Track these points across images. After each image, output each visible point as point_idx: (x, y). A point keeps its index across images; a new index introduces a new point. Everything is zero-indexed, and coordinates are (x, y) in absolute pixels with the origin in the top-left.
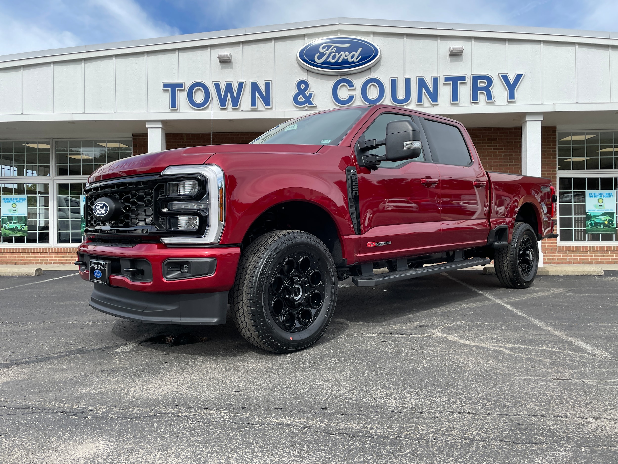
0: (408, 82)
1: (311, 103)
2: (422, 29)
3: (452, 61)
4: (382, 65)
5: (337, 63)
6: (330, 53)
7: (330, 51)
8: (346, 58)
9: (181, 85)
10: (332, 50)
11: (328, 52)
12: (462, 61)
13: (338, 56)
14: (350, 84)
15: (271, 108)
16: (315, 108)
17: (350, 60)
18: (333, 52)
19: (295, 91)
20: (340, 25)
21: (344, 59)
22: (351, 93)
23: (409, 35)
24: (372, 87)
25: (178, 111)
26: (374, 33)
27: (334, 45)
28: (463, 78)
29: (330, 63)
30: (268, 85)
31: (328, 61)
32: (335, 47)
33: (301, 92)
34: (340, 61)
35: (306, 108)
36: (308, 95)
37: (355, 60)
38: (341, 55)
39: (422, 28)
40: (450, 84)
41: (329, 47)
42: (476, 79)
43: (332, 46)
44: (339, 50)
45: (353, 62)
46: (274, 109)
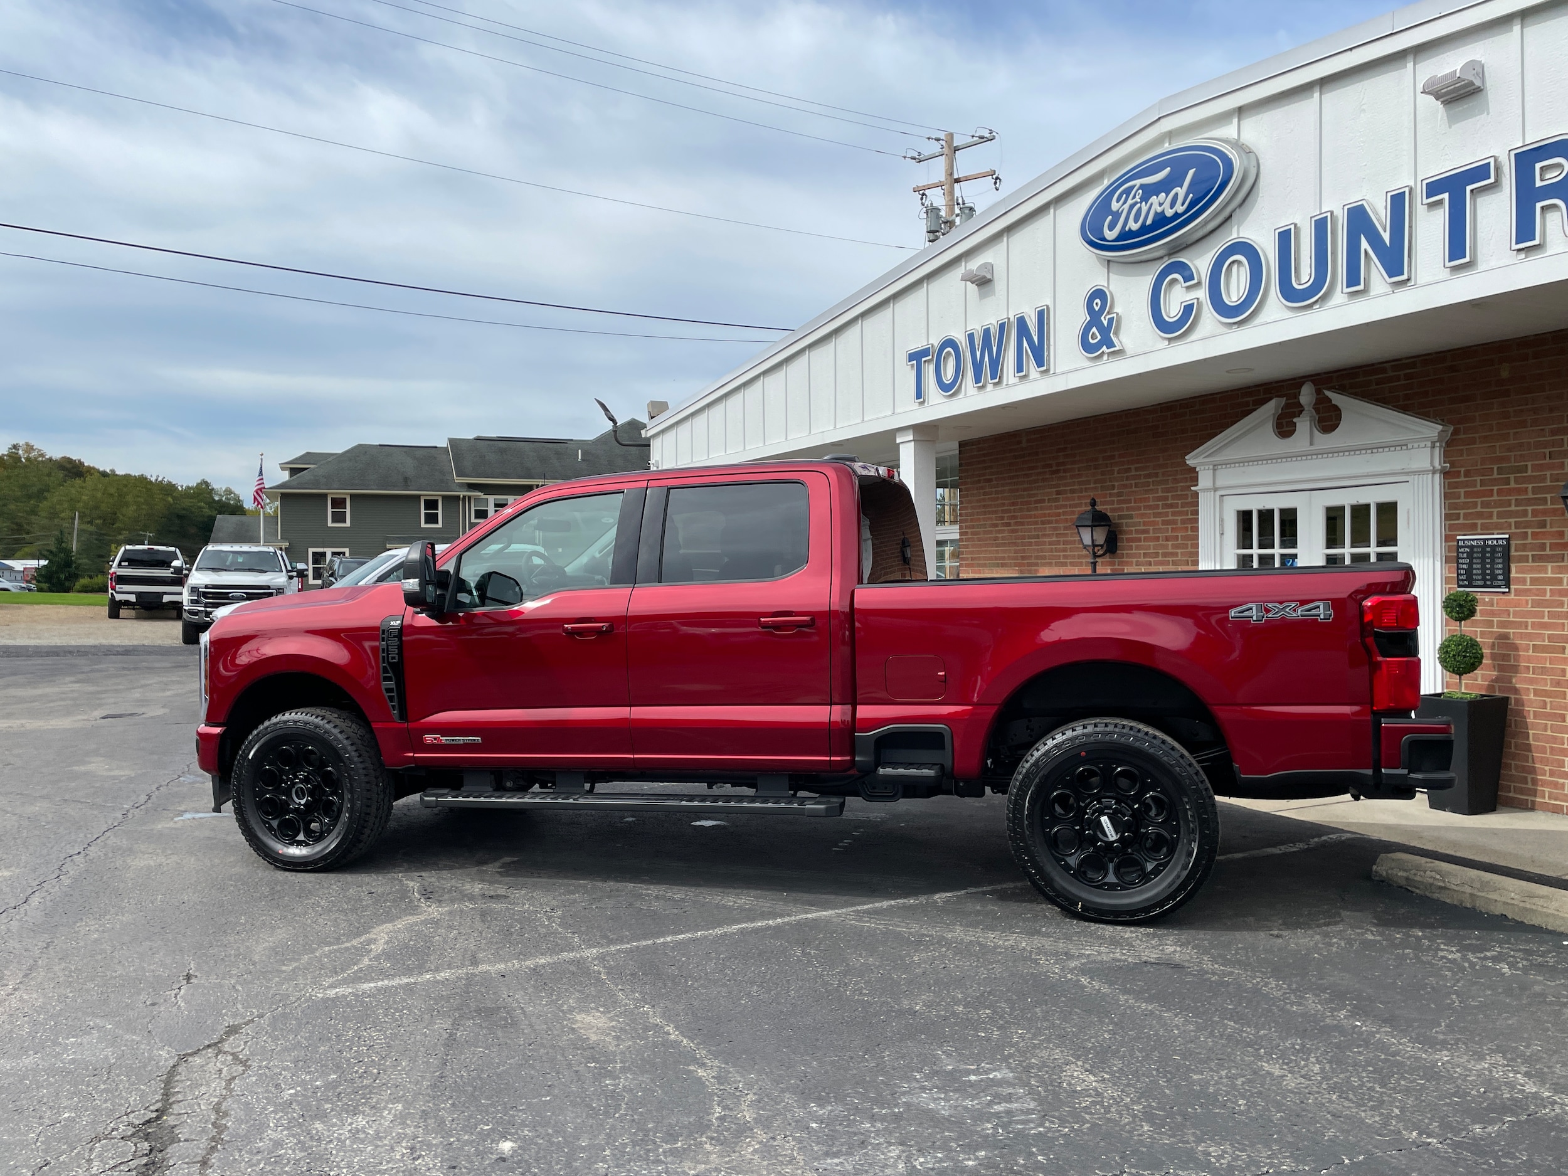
0: (1320, 226)
1: (1110, 344)
2: (1354, 51)
3: (1452, 120)
4: (1261, 195)
5: (1144, 229)
6: (1132, 207)
7: (1130, 202)
8: (1159, 209)
9: (925, 352)
10: (1134, 197)
11: (1126, 206)
12: (1485, 109)
13: (1145, 208)
14: (1187, 273)
15: (1047, 371)
16: (1120, 352)
17: (1169, 213)
18: (1136, 203)
19: (1083, 317)
20: (1162, 120)
21: (1156, 213)
22: (1190, 297)
23: (1325, 83)
24: (1235, 268)
25: (926, 404)
26: (1241, 111)
27: (1138, 182)
28: (1481, 172)
29: (1131, 234)
30: (1041, 315)
31: (1127, 229)
32: (1142, 187)
33: (1094, 317)
34: (1149, 222)
35: (1105, 357)
36: (1105, 323)
37: (1180, 208)
38: (1151, 204)
39: (1351, 49)
40: (1441, 202)
41: (1128, 192)
42: (1526, 160)
43: (1134, 186)
44: (1149, 191)
45: (1177, 215)
46: (1052, 372)
